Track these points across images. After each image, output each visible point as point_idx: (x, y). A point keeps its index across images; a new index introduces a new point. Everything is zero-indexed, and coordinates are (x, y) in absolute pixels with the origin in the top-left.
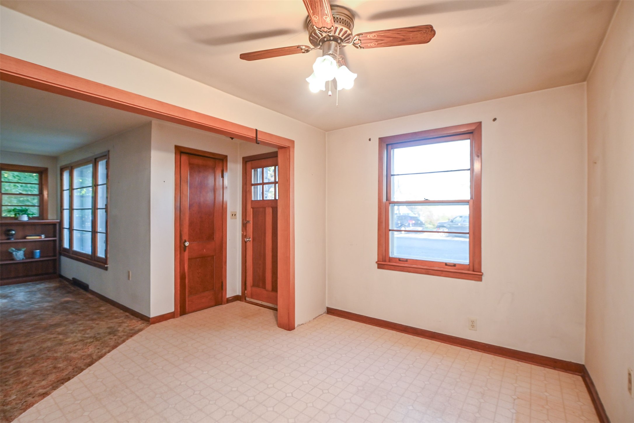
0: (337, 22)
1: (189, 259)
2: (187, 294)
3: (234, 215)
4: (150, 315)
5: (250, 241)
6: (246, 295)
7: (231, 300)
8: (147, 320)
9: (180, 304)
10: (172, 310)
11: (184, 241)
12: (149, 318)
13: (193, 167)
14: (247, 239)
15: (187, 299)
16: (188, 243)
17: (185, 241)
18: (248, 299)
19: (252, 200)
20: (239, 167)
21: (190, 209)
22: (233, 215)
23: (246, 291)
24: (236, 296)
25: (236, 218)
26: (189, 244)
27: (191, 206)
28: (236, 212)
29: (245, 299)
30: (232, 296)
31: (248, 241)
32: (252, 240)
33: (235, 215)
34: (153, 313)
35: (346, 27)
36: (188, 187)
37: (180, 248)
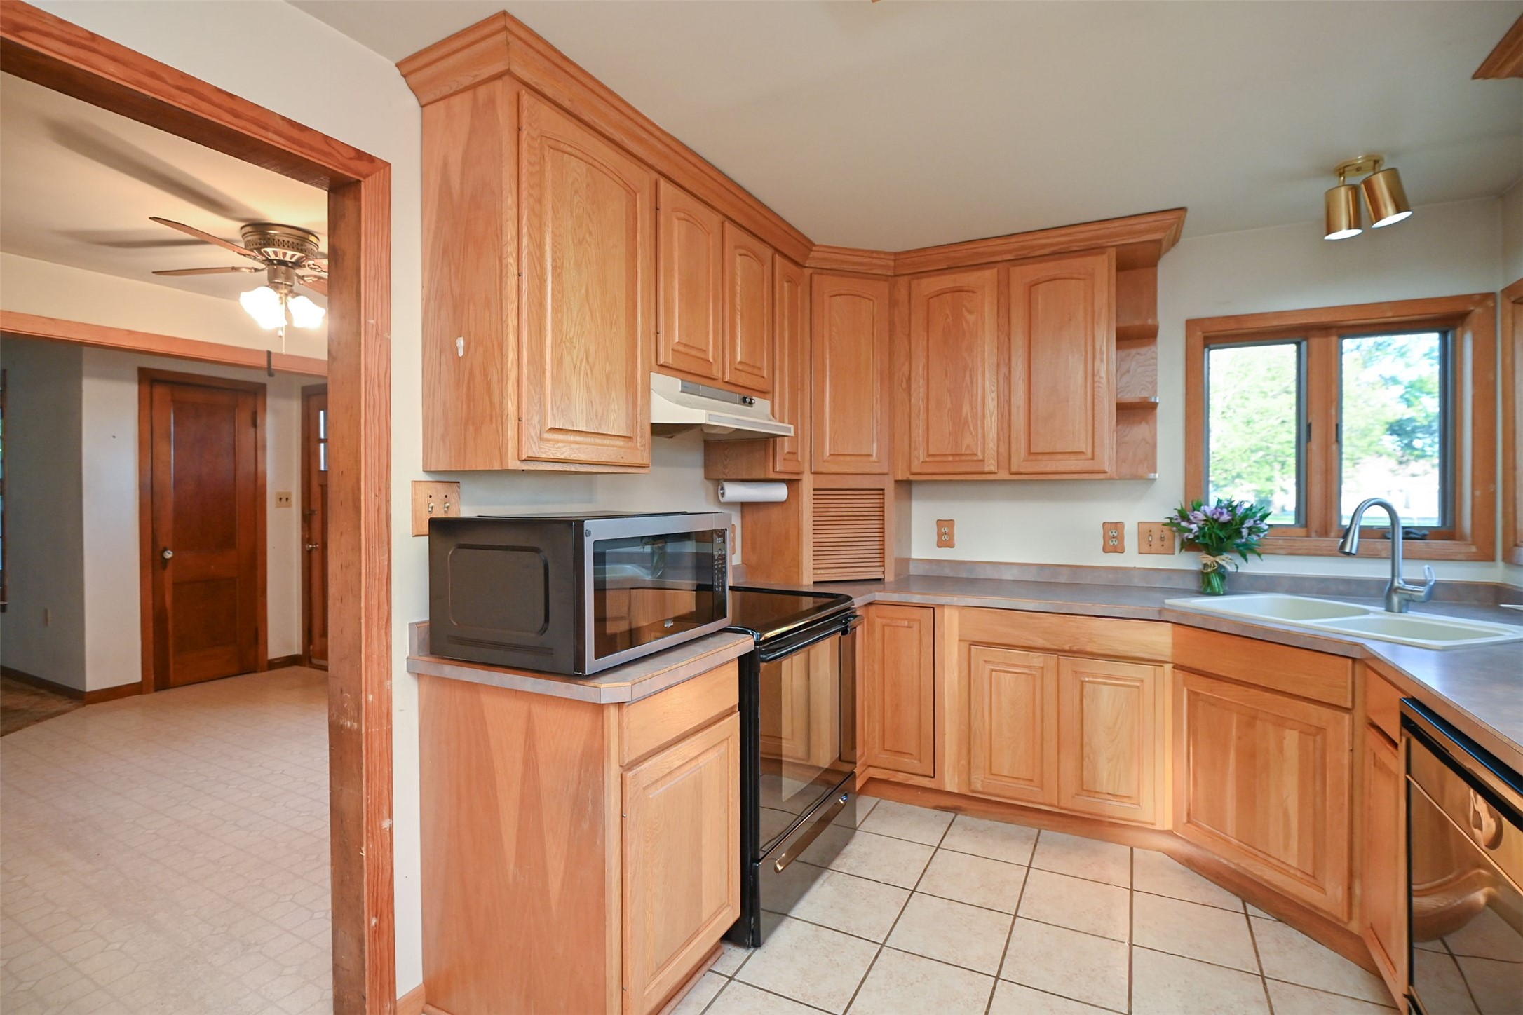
0: (274, 245)
1: (174, 584)
2: (171, 652)
3: (284, 500)
4: (84, 687)
5: (317, 549)
6: (311, 653)
7: (277, 663)
8: (79, 697)
9: (155, 667)
10: (138, 678)
11: (161, 548)
12: (85, 693)
13: (180, 409)
14: (310, 546)
15: (171, 660)
16: (171, 552)
17: (165, 549)
18: (315, 661)
19: (321, 471)
20: (294, 408)
21: (175, 487)
22: (281, 499)
23: (311, 647)
24: (292, 656)
25: (290, 506)
26: (174, 553)
27: (178, 482)
28: (290, 494)
29: (310, 662)
30: (283, 655)
31: (314, 550)
32: (320, 548)
33: (287, 499)
34: (92, 683)
35: (290, 250)
36: (170, 444)
37: (152, 562)
